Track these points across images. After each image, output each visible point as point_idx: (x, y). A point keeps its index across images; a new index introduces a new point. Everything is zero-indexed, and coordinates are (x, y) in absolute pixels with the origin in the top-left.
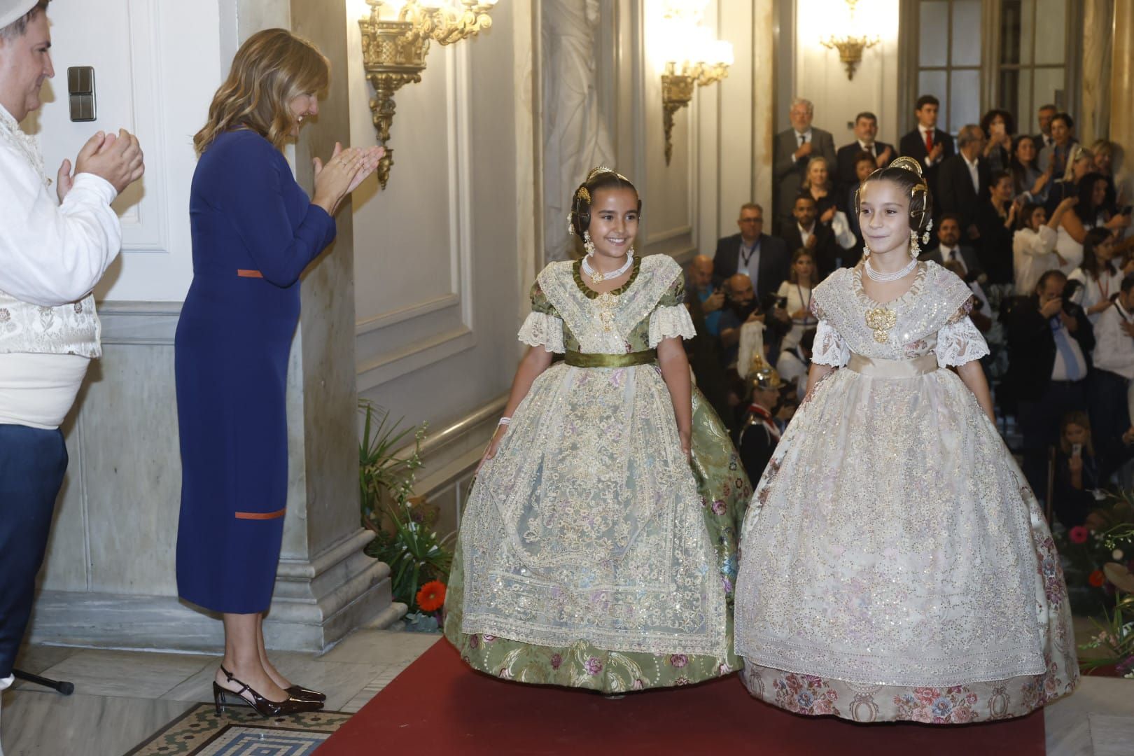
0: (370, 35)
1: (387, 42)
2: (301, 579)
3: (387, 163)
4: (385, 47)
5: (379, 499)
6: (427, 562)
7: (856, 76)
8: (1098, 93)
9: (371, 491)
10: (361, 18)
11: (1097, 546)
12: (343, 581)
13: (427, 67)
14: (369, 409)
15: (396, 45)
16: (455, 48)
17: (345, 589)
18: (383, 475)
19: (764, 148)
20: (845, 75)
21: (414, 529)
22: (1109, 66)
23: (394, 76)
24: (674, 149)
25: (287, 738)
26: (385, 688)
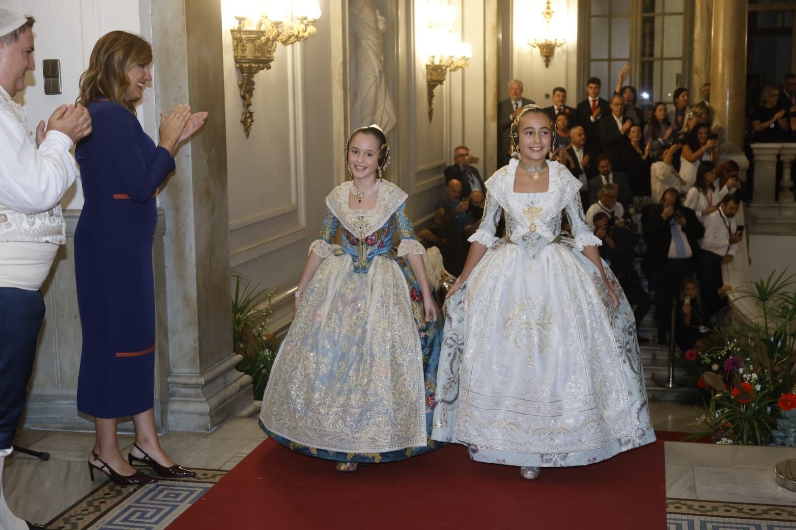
0: (238, 38)
1: (249, 43)
2: (195, 386)
3: (249, 120)
4: (248, 46)
5: (245, 335)
7: (551, 65)
8: (703, 76)
9: (240, 330)
10: (232, 28)
11: (702, 362)
12: (222, 387)
13: (275, 59)
14: (238, 277)
15: (255, 45)
16: (293, 47)
17: (223, 392)
18: (248, 319)
19: (492, 111)
20: (544, 64)
21: (268, 354)
22: (710, 59)
23: (254, 65)
24: (434, 112)
25: (185, 487)
26: (249, 454)
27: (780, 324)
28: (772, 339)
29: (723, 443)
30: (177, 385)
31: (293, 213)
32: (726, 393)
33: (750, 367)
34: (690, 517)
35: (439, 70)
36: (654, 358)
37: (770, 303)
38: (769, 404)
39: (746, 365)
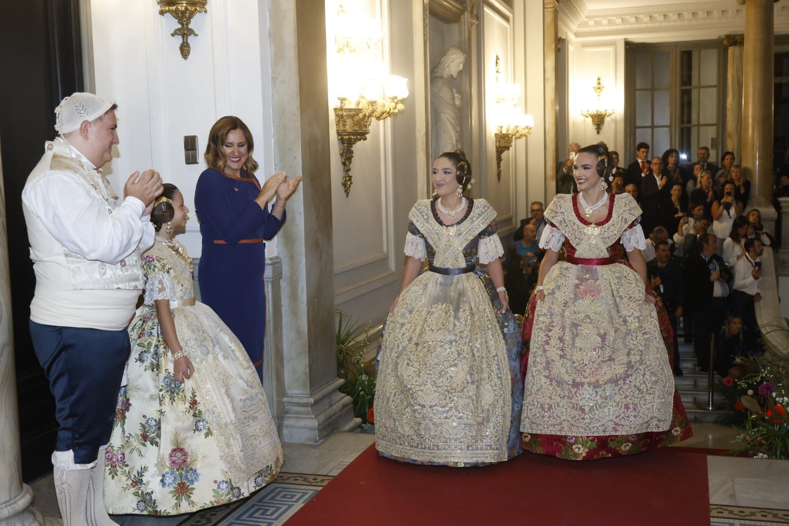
0: (340, 115)
1: (349, 119)
2: (305, 405)
3: (349, 183)
4: (348, 122)
5: (346, 362)
7: (601, 132)
8: (735, 139)
9: (342, 358)
10: (335, 107)
11: (739, 388)
12: (328, 407)
13: (370, 132)
14: (341, 313)
15: (354, 121)
16: (384, 121)
17: (329, 410)
18: (348, 349)
19: (551, 171)
20: (595, 131)
21: (365, 378)
22: (741, 126)
23: (353, 137)
24: (502, 173)
25: (300, 489)
26: (351, 464)
29: (760, 457)
30: (291, 404)
32: (761, 415)
33: (782, 392)
34: (731, 521)
35: (507, 138)
36: (695, 384)
39: (778, 390)
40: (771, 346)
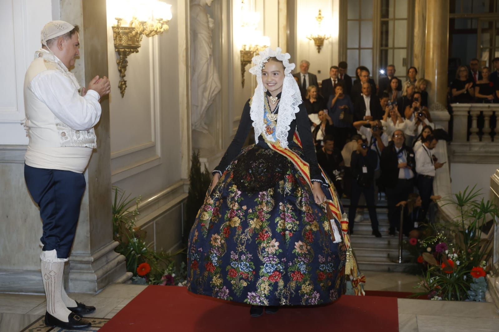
0: (117, 32)
1: (124, 35)
2: (87, 262)
3: (124, 86)
4: (123, 38)
5: (121, 228)
6: (141, 255)
7: (321, 51)
8: (420, 60)
9: (117, 225)
10: (113, 25)
11: (421, 246)
12: (105, 263)
13: (141, 46)
14: (116, 189)
15: (128, 36)
16: (153, 38)
17: (106, 266)
18: (122, 218)
20: (317, 51)
21: (136, 241)
22: (425, 49)
24: (245, 81)
26: (123, 308)
27: (472, 222)
28: (467, 231)
29: (436, 299)
30: (75, 262)
31: (152, 148)
32: (438, 267)
33: (452, 250)
36: (389, 244)
37: (466, 208)
38: (465, 274)
39: (450, 248)
40: (444, 215)
